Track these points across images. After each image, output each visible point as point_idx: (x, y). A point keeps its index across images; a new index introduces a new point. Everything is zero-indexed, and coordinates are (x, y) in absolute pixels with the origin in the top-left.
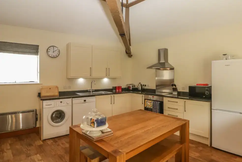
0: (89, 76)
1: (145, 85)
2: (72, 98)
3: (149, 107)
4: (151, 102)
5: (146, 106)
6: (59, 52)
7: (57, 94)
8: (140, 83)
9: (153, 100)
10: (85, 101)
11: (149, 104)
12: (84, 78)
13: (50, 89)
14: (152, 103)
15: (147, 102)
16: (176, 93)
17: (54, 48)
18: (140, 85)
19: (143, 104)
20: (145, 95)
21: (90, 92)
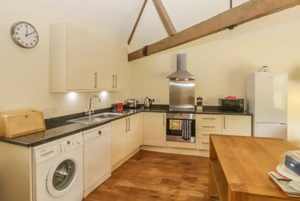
0: (94, 88)
1: (154, 100)
2: (81, 132)
3: (177, 129)
4: (179, 122)
5: (172, 128)
6: (37, 37)
7: (41, 126)
8: (147, 97)
9: (182, 120)
10: (100, 132)
11: (176, 125)
12: (77, 92)
13: (27, 117)
14: (181, 122)
15: (173, 122)
16: (200, 108)
17: (27, 27)
18: (147, 99)
19: (164, 125)
20: (168, 114)
21: (88, 115)
